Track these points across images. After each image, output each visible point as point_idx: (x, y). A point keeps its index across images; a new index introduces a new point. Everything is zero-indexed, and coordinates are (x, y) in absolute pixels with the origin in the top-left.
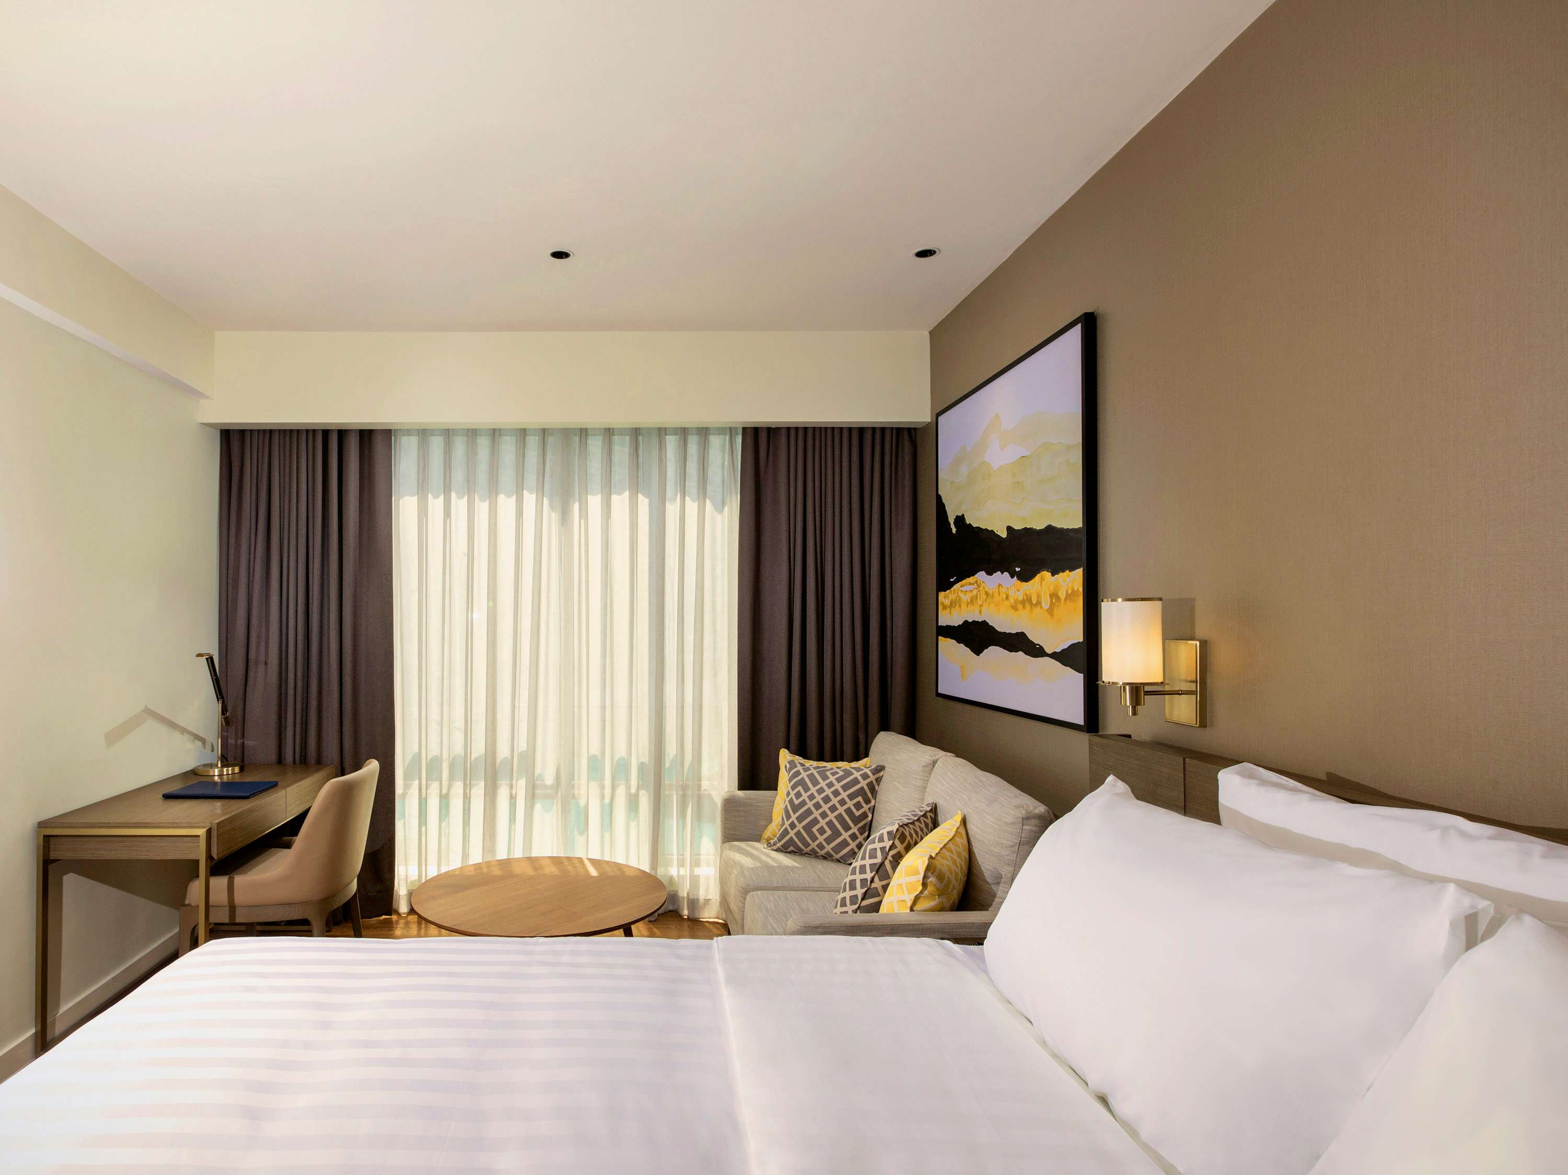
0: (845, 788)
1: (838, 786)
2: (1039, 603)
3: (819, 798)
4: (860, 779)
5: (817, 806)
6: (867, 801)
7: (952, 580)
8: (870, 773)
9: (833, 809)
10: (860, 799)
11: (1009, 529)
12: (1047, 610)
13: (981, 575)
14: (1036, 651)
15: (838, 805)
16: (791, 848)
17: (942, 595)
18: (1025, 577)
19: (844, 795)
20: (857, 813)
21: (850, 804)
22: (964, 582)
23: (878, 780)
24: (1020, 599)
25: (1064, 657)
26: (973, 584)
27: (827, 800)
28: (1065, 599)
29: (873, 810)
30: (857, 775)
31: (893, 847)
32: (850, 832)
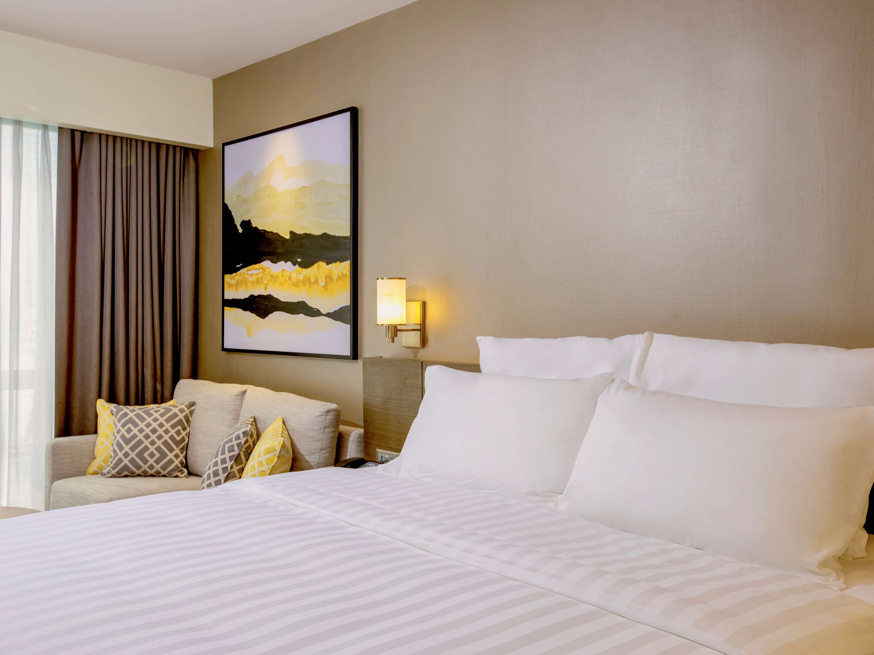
0: (168, 420)
1: (162, 420)
2: (316, 282)
3: (147, 431)
4: (179, 413)
5: (147, 437)
6: (184, 429)
7: (238, 266)
8: (185, 408)
9: (160, 437)
10: (179, 427)
11: (292, 233)
12: (323, 287)
13: (267, 264)
14: (314, 313)
15: (163, 434)
16: (126, 473)
17: (227, 277)
18: (305, 265)
19: (167, 426)
20: (178, 439)
21: (173, 432)
22: (249, 267)
23: (191, 413)
24: (301, 279)
25: (335, 316)
26: (259, 269)
27: (154, 431)
28: (337, 280)
29: (188, 435)
30: (175, 410)
31: (246, 441)
32: (174, 453)
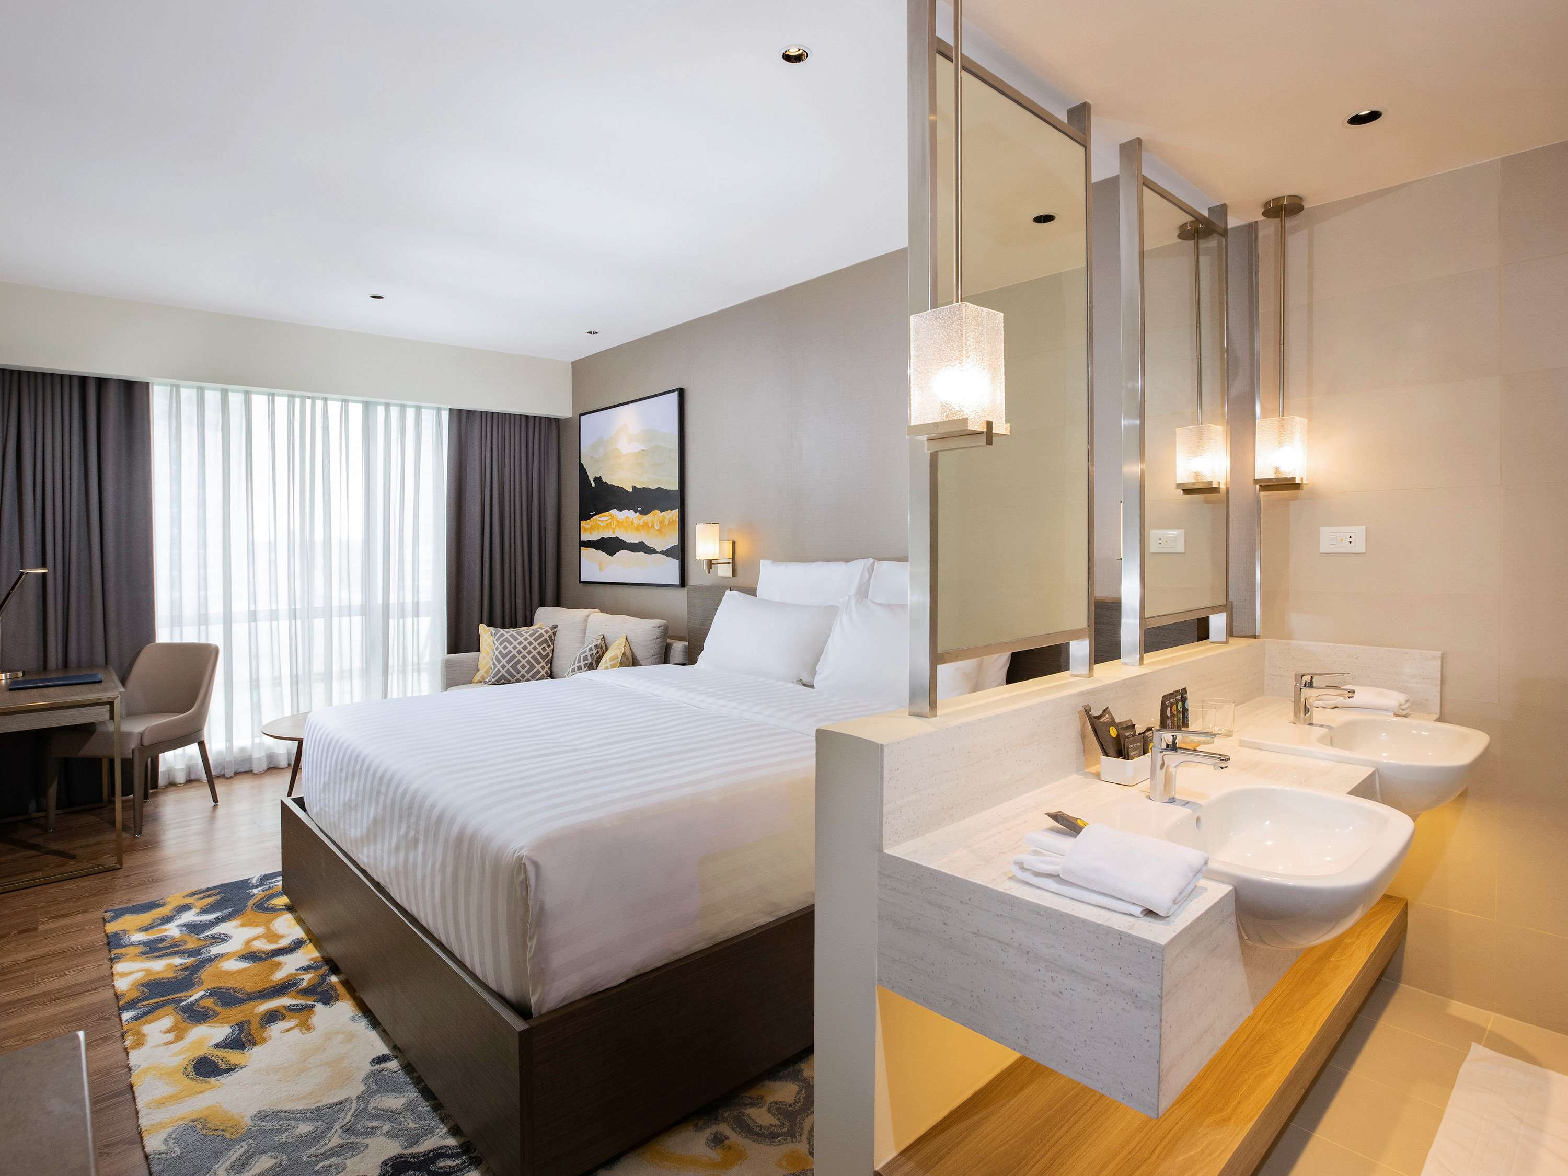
0: (536, 640)
1: (531, 639)
2: (653, 526)
3: (520, 648)
4: (544, 633)
5: (519, 652)
6: (549, 646)
7: (591, 514)
8: (550, 630)
9: (530, 653)
10: (545, 645)
11: (633, 487)
12: (658, 530)
13: (614, 512)
14: (650, 551)
15: (532, 650)
16: (503, 681)
17: (583, 523)
18: (644, 512)
19: (535, 644)
20: (544, 654)
21: (539, 649)
22: (601, 515)
23: (555, 633)
24: (641, 524)
25: (667, 553)
26: (608, 516)
27: (525, 648)
28: (668, 524)
29: (553, 651)
30: (542, 631)
31: (597, 653)
32: (541, 665)
